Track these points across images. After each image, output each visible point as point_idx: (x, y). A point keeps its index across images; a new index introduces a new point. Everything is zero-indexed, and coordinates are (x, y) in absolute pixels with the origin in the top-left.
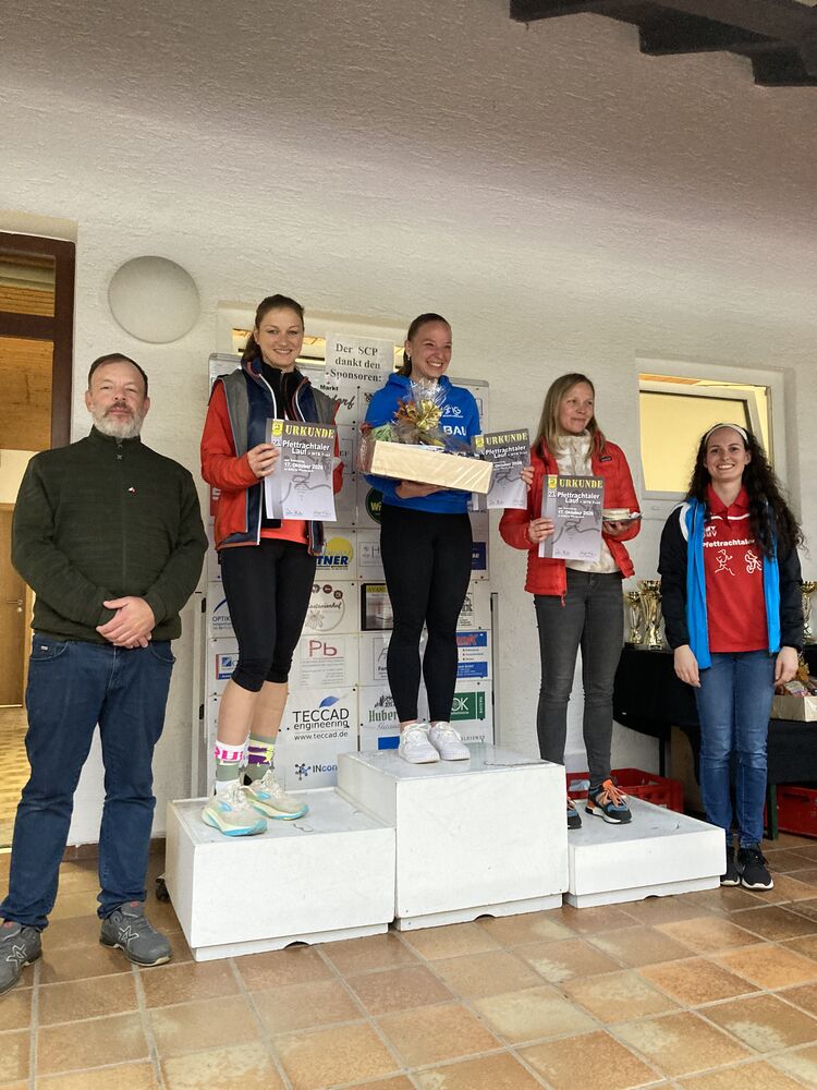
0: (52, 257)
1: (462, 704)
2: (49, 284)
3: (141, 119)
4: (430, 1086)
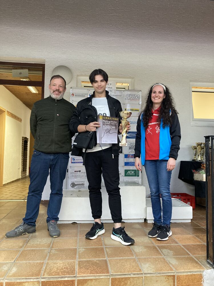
0: (42, 68)
1: (133, 172)
2: (41, 74)
3: (60, 34)
4: (80, 251)
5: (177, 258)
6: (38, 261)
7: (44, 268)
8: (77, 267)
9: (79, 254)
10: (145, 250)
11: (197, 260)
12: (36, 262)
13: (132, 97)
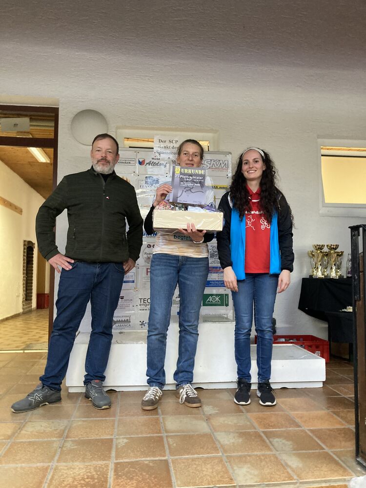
0: (54, 115)
1: (217, 299)
4: (119, 443)
5: (299, 456)
6: (38, 464)
7: (50, 477)
8: (111, 475)
9: (117, 449)
10: (240, 440)
11: (337, 459)
12: (35, 465)
13: (215, 164)
